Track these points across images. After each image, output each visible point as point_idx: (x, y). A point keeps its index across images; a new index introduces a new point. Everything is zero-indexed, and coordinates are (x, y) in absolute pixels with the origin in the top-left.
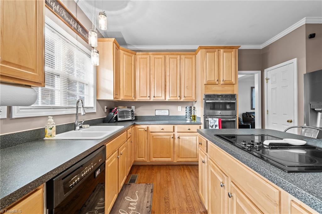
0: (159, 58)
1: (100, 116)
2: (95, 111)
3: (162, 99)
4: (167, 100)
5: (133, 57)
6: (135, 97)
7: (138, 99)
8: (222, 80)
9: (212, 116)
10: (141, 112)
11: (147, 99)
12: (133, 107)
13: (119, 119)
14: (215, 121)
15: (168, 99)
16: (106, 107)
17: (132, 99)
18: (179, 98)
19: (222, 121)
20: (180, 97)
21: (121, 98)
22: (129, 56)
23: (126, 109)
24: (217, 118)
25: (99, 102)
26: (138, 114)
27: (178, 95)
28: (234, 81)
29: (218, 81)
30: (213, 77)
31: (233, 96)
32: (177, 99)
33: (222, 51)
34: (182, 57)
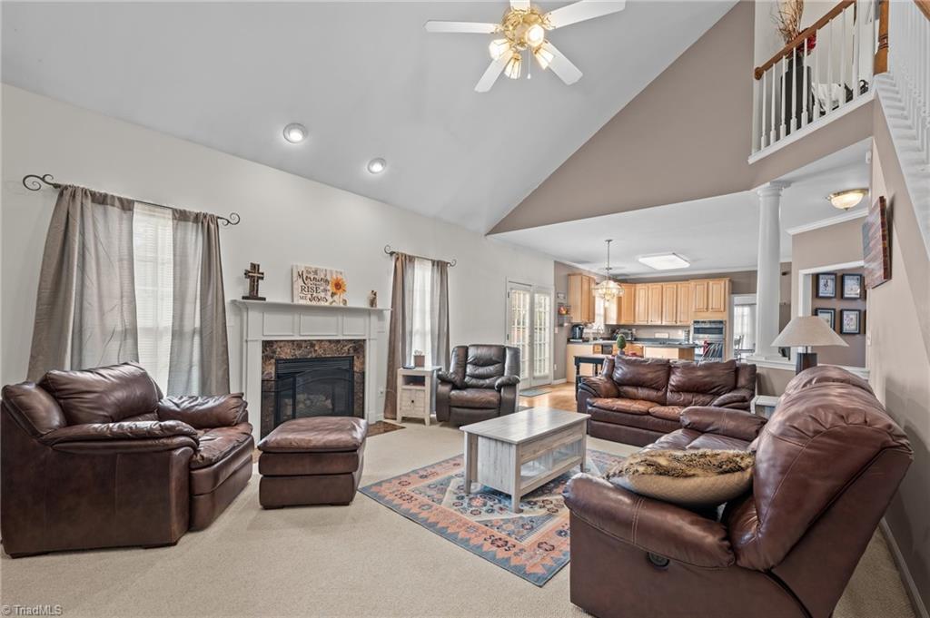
0: (656, 288)
3: (659, 323)
5: (634, 289)
6: (634, 321)
7: (637, 323)
8: (710, 308)
9: (700, 338)
10: (642, 334)
11: (645, 323)
12: (634, 330)
14: (701, 342)
15: (664, 324)
16: (612, 329)
17: (631, 323)
19: (708, 343)
20: (676, 321)
21: (623, 322)
22: (629, 288)
23: (626, 331)
24: (703, 340)
25: (607, 326)
26: (639, 337)
27: (674, 320)
28: (722, 309)
29: (707, 309)
30: (702, 305)
31: (721, 322)
32: (674, 323)
33: (711, 283)
34: (679, 286)
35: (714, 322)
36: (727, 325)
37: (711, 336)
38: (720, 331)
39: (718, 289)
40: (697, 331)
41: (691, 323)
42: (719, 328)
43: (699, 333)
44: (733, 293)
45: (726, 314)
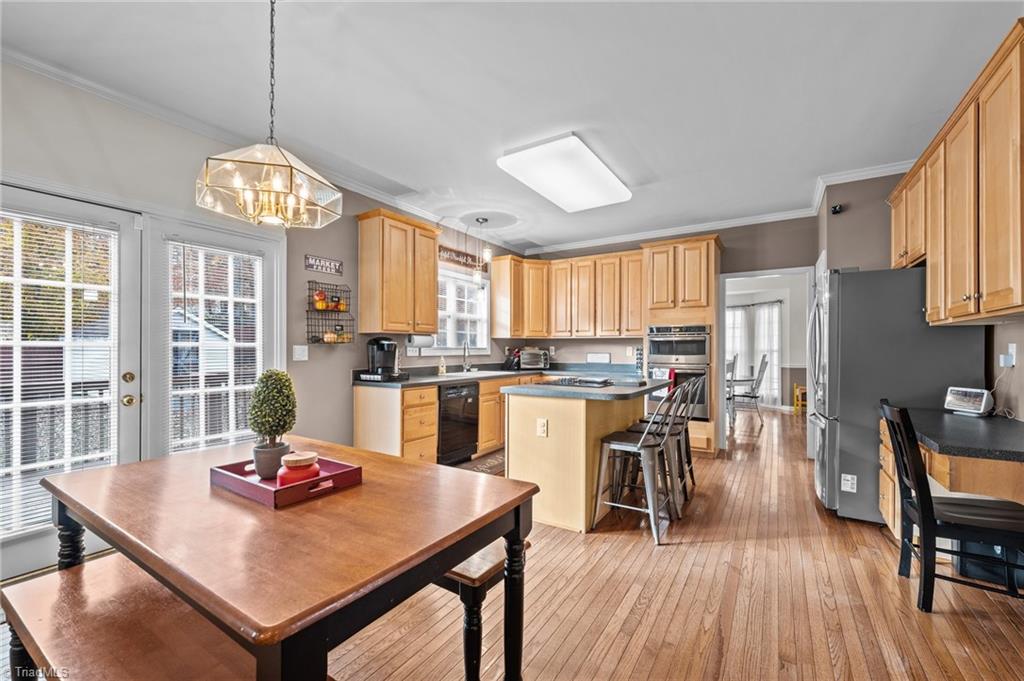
0: (585, 266)
1: (498, 359)
2: (489, 353)
3: (590, 334)
4: (598, 336)
5: (545, 270)
6: (549, 331)
7: (554, 335)
8: (680, 299)
9: (661, 365)
10: (565, 356)
11: (566, 335)
12: (552, 348)
13: (523, 366)
14: (664, 373)
15: (600, 334)
16: (507, 348)
17: (543, 335)
18: (618, 333)
19: (676, 374)
20: (619, 330)
21: (526, 334)
22: (538, 269)
23: (536, 350)
24: (667, 368)
25: (495, 342)
26: (560, 361)
27: (617, 327)
28: (704, 301)
29: (674, 302)
30: (664, 295)
31: (702, 329)
32: (615, 334)
33: (681, 248)
34: (624, 260)
35: (688, 329)
36: (714, 334)
37: (682, 358)
38: (699, 348)
39: (696, 261)
40: (657, 348)
41: (644, 334)
42: (697, 341)
43: (659, 352)
44: (722, 272)
45: (711, 310)
